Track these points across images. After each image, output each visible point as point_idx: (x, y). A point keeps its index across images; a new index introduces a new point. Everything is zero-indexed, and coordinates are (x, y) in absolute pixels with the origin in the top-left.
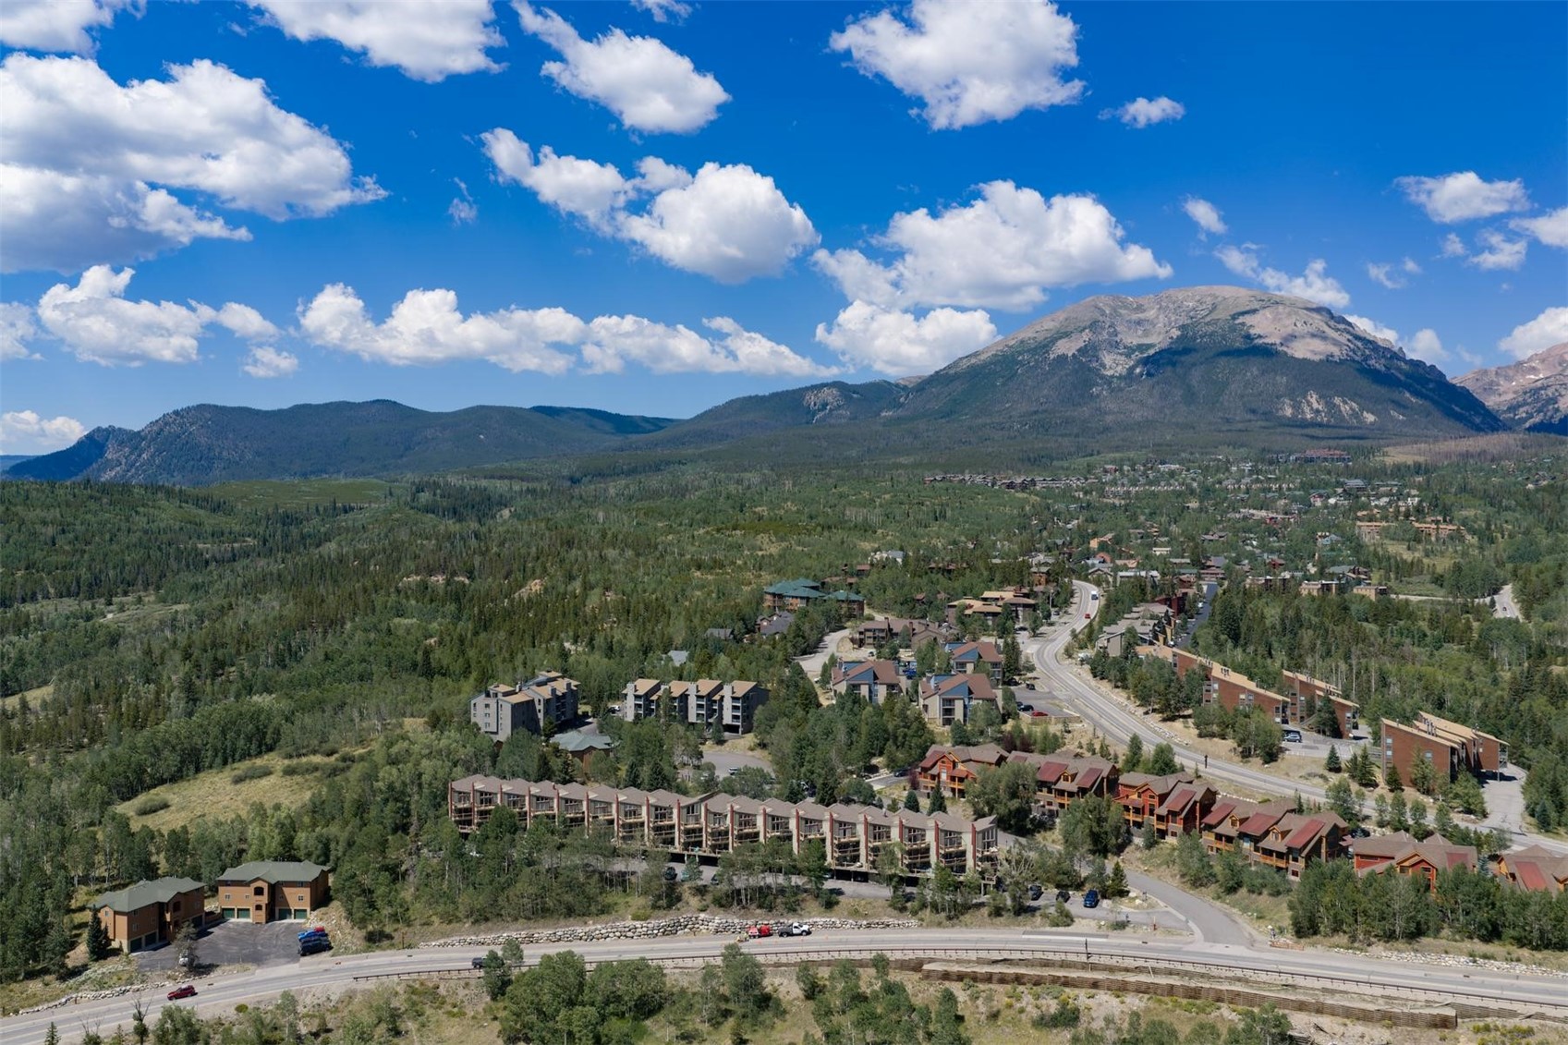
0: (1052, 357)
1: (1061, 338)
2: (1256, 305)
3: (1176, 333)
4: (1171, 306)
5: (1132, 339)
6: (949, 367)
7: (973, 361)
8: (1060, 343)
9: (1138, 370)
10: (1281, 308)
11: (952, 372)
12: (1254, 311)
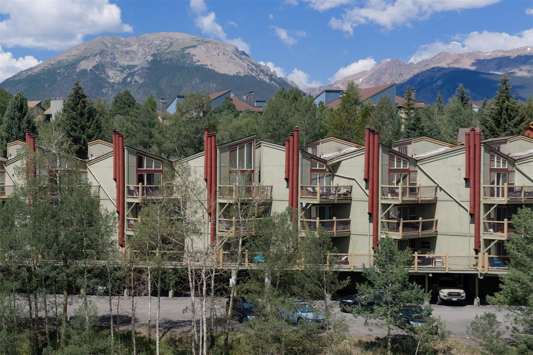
0: (78, 70)
1: (83, 60)
2: (195, 43)
3: (150, 58)
4: (146, 43)
5: (124, 62)
6: (15, 76)
7: (30, 73)
8: (82, 62)
9: (129, 79)
10: (210, 45)
11: (17, 79)
12: (195, 46)
